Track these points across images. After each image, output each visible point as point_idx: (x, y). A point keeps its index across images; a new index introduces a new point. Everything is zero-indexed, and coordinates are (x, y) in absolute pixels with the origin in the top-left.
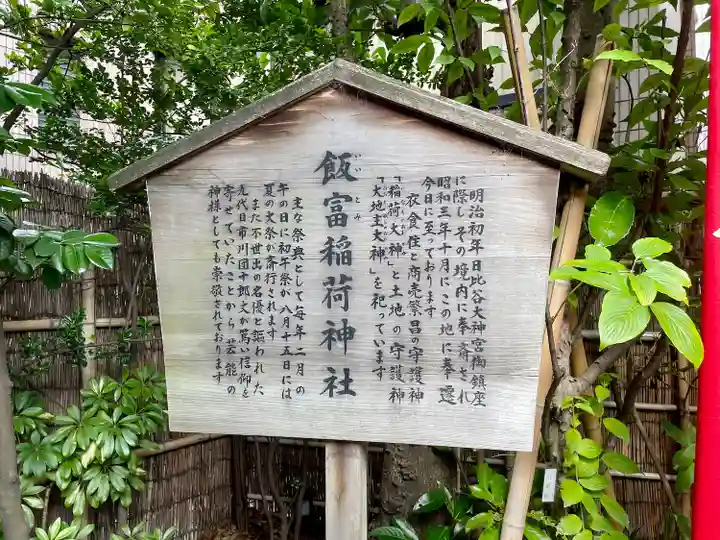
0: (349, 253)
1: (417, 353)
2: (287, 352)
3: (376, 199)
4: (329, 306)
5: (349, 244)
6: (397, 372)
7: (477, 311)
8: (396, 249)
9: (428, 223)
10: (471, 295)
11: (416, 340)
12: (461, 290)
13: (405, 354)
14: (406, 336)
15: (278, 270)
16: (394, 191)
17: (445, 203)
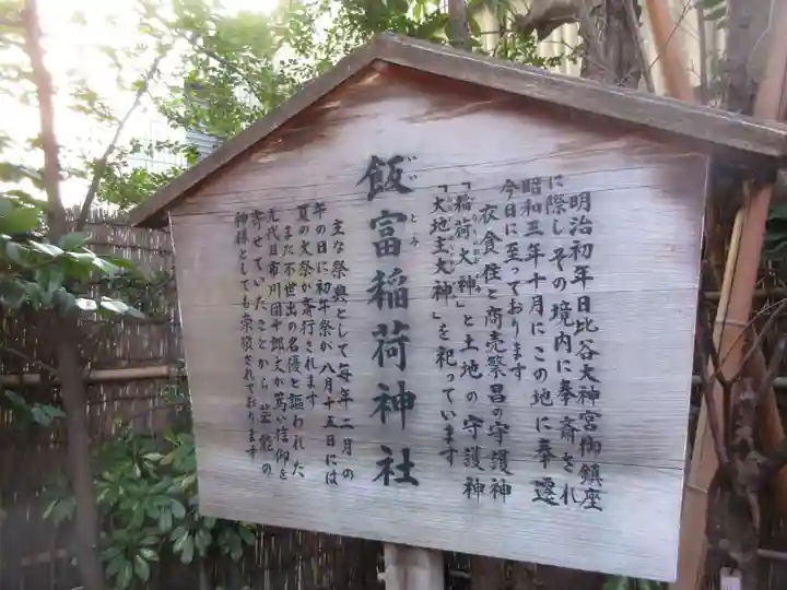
0: (405, 291)
1: (501, 431)
2: (330, 423)
3: (438, 216)
4: (381, 363)
5: (403, 279)
6: (473, 456)
7: (587, 371)
8: (468, 283)
9: (511, 245)
10: (576, 347)
11: (497, 412)
12: (562, 341)
13: (484, 430)
14: (484, 406)
15: (317, 316)
16: (462, 203)
17: (534, 216)
